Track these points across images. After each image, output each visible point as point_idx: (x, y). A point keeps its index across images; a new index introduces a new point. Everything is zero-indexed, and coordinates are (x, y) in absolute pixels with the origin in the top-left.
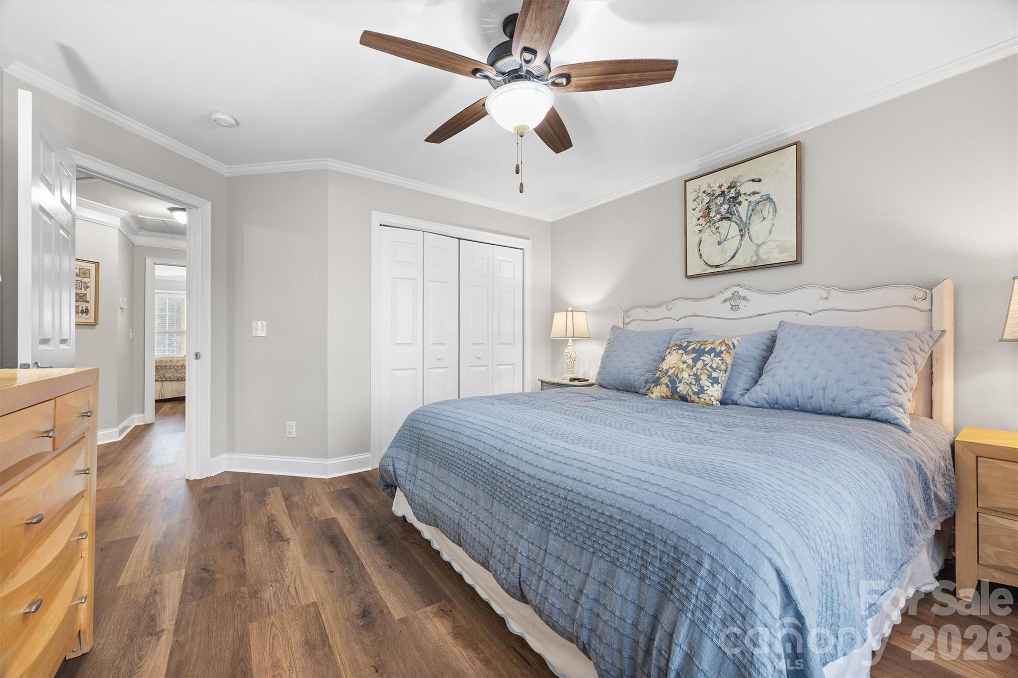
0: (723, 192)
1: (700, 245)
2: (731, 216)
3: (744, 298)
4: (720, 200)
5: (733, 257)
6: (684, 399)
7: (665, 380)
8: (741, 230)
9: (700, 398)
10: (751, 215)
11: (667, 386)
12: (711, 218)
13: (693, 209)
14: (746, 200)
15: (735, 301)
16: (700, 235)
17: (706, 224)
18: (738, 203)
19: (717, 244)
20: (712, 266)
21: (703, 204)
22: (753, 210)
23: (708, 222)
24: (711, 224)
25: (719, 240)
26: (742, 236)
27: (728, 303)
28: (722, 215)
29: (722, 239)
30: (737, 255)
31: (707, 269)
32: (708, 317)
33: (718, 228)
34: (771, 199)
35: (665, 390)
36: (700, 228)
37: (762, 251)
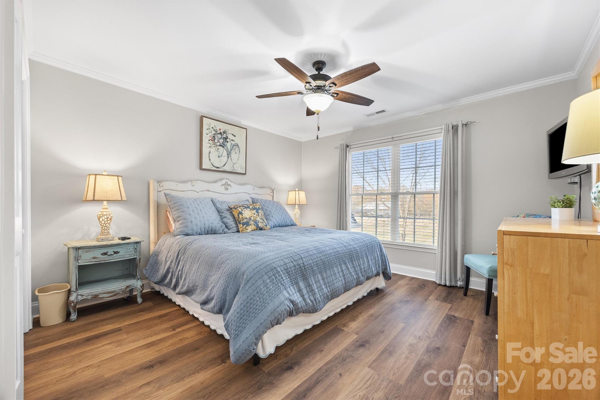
0: (221, 133)
1: (209, 154)
2: (224, 146)
3: (230, 185)
4: (219, 136)
5: (224, 165)
6: (261, 229)
7: (252, 223)
8: (228, 154)
9: (267, 227)
10: (232, 149)
11: (255, 225)
12: (215, 143)
13: (206, 134)
14: (230, 142)
15: (226, 186)
16: (210, 149)
17: (213, 145)
18: (227, 141)
19: (217, 157)
20: (215, 167)
21: (212, 133)
22: (232, 147)
23: (214, 144)
24: (215, 146)
25: (219, 155)
26: (228, 157)
27: (223, 186)
28: (220, 144)
29: (220, 154)
30: (226, 165)
31: (213, 168)
32: (214, 192)
33: (218, 149)
34: (238, 146)
35: (254, 227)
36: (210, 145)
37: (235, 166)
